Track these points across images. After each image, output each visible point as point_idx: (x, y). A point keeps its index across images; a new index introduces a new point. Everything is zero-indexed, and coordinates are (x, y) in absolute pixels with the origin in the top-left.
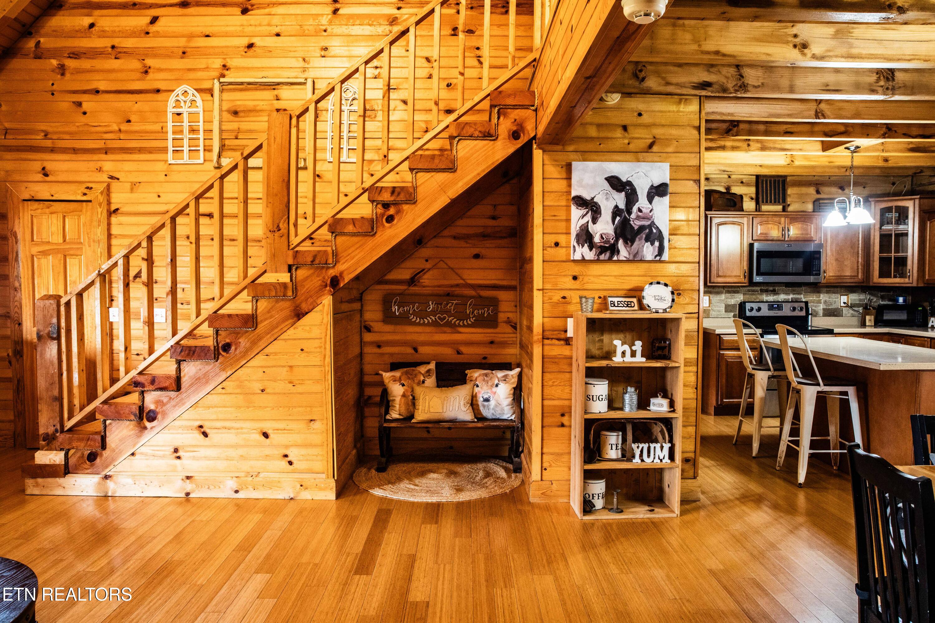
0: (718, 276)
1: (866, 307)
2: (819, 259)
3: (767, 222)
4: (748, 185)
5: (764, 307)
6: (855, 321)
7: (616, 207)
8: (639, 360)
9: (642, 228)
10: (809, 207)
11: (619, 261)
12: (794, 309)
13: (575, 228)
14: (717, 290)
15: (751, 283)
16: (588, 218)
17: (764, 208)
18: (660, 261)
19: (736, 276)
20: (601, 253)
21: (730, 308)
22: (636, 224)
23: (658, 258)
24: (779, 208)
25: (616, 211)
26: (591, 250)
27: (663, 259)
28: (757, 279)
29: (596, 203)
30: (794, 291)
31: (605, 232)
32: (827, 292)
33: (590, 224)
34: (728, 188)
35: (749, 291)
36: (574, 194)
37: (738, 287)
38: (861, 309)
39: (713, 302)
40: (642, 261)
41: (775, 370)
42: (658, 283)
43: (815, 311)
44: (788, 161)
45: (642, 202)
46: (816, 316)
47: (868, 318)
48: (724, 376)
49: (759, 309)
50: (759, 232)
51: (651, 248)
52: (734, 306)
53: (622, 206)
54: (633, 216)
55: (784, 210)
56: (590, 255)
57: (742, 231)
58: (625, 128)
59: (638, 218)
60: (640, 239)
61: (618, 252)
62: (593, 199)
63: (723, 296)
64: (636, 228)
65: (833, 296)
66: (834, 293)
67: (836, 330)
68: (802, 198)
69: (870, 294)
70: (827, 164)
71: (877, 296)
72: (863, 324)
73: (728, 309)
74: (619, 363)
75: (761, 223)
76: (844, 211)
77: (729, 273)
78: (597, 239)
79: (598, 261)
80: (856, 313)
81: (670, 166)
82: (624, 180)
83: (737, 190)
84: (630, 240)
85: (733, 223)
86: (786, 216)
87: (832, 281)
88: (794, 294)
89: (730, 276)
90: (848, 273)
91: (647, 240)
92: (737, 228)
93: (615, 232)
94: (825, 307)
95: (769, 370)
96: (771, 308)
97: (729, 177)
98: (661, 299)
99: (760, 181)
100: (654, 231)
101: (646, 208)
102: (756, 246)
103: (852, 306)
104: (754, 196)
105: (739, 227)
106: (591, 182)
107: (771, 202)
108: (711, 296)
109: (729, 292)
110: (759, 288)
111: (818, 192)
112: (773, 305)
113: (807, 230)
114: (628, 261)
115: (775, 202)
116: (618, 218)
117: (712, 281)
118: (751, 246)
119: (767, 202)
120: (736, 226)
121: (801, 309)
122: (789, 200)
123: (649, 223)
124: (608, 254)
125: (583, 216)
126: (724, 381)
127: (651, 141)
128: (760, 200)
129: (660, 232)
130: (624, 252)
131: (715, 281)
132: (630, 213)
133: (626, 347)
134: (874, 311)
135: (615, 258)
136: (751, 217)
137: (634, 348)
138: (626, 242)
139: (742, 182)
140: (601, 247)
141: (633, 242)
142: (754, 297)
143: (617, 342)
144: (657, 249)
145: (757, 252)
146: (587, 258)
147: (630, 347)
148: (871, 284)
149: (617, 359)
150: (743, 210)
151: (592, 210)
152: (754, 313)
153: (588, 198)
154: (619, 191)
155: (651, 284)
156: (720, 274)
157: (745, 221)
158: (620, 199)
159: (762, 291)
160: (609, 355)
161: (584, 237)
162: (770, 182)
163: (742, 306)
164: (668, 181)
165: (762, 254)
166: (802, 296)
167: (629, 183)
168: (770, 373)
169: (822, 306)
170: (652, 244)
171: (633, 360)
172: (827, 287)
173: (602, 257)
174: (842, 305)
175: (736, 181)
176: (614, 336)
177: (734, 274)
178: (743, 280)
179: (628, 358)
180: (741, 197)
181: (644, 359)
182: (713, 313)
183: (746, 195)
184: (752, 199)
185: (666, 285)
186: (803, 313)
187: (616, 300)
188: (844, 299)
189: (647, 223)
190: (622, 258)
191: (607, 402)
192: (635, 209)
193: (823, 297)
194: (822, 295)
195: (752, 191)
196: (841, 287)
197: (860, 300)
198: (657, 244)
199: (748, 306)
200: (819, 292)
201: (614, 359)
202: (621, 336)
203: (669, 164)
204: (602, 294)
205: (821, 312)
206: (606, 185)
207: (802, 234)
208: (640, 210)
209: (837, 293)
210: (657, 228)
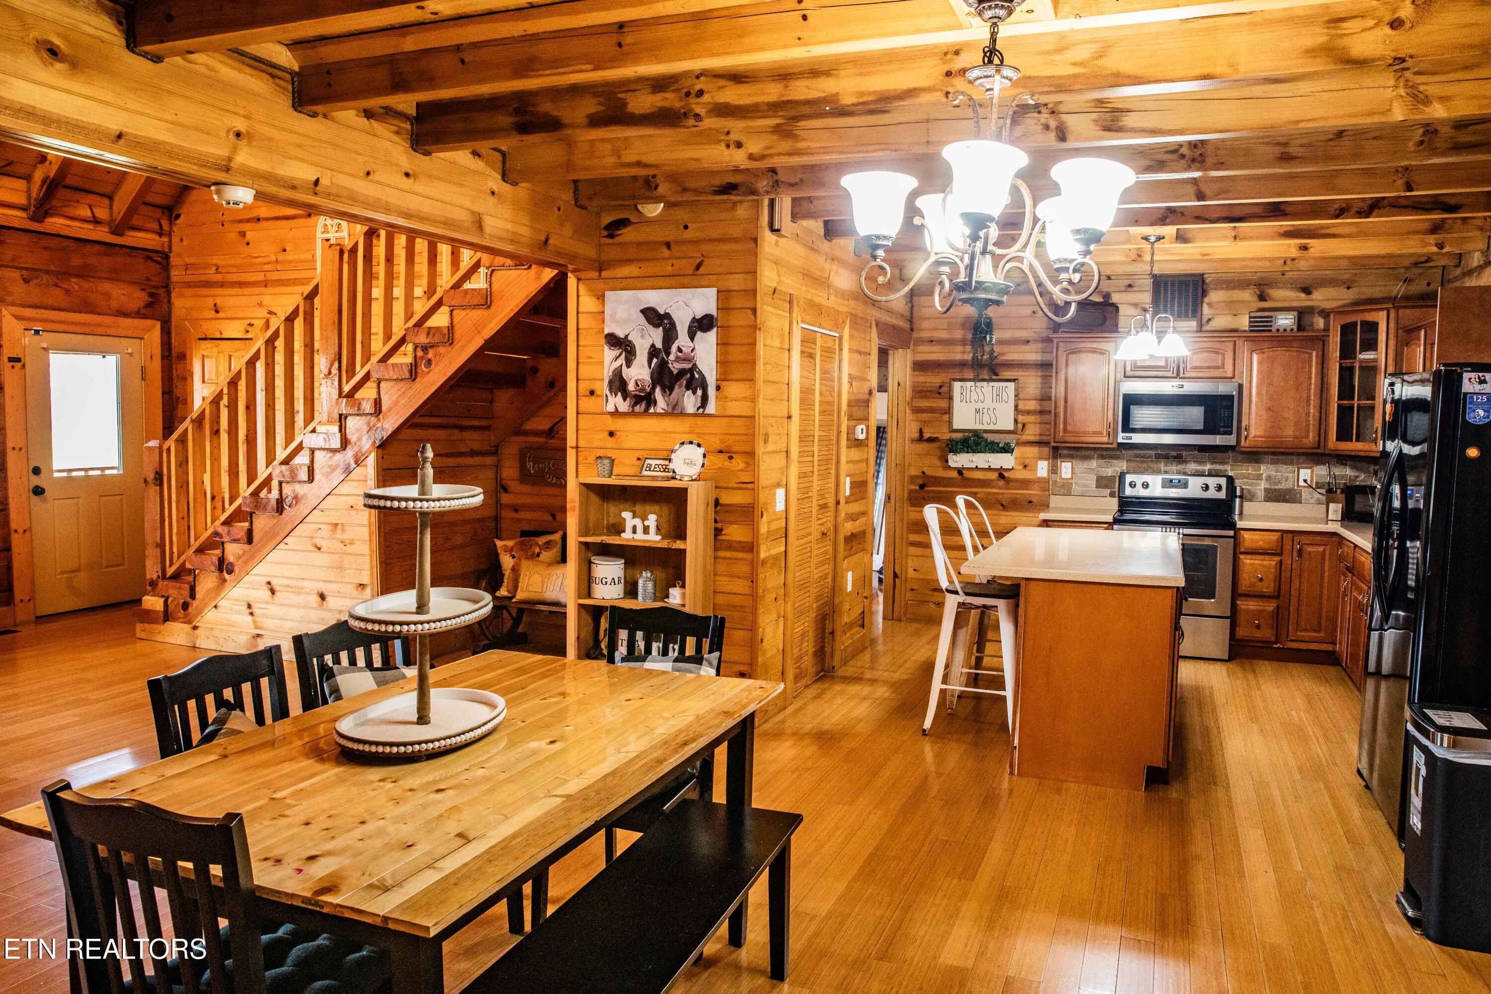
1: (1330, 491)
7: (653, 346)
8: (654, 538)
9: (682, 372)
11: (656, 414)
12: (1206, 488)
13: (607, 373)
14: (1083, 453)
16: (622, 361)
18: (703, 415)
19: (1101, 433)
20: (635, 404)
21: (1105, 482)
22: (675, 367)
23: (701, 411)
24: (1192, 324)
25: (653, 352)
26: (625, 400)
27: (707, 412)
29: (630, 342)
30: (1214, 458)
31: (640, 377)
32: (1273, 462)
33: (624, 367)
34: (1105, 295)
35: (1137, 456)
36: (607, 331)
38: (1325, 492)
39: (1077, 471)
40: (683, 414)
42: (691, 443)
43: (1249, 491)
45: (682, 340)
47: (1333, 506)
51: (693, 397)
52: (1109, 478)
53: (659, 345)
54: (672, 357)
56: (624, 406)
58: (668, 245)
59: (678, 359)
60: (680, 386)
61: (655, 403)
62: (627, 336)
64: (675, 372)
65: (1285, 468)
66: (1285, 463)
68: (1231, 307)
74: (627, 540)
77: (1083, 429)
78: (631, 387)
79: (631, 414)
81: (718, 291)
82: (662, 312)
83: (1119, 298)
84: (668, 389)
87: (1259, 444)
88: (1213, 463)
89: (1084, 433)
91: (688, 388)
93: (652, 378)
94: (1268, 486)
98: (691, 463)
99: (1161, 284)
100: (697, 376)
101: (688, 347)
103: (1314, 486)
106: (624, 316)
108: (1075, 461)
109: (1102, 457)
111: (1262, 297)
114: (666, 414)
115: (1186, 315)
116: (655, 360)
117: (1057, 439)
119: (1172, 309)
121: (1219, 488)
123: (690, 366)
124: (644, 405)
125: (617, 358)
127: (698, 261)
129: (703, 378)
130: (661, 404)
132: (668, 354)
133: (638, 522)
134: (1342, 497)
135: (652, 410)
137: (646, 523)
138: (663, 391)
139: (1130, 286)
140: (636, 396)
141: (671, 390)
143: (627, 515)
144: (699, 400)
146: (621, 410)
147: (643, 521)
149: (627, 535)
151: (626, 350)
152: (1136, 490)
153: (622, 336)
154: (656, 326)
155: (683, 443)
156: (1070, 428)
158: (656, 336)
161: (617, 383)
164: (714, 312)
165: (1130, 399)
166: (1228, 467)
167: (667, 316)
169: (1263, 485)
170: (694, 393)
171: (646, 537)
173: (637, 409)
174: (1302, 483)
175: (1121, 284)
176: (622, 506)
179: (640, 535)
180: (1119, 306)
181: (658, 538)
182: (1076, 489)
183: (1129, 302)
185: (699, 445)
186: (1222, 495)
187: (653, 462)
188: (1304, 473)
189: (687, 366)
190: (659, 410)
192: (674, 349)
193: (1265, 470)
194: (1263, 467)
195: (1146, 297)
197: (1325, 476)
198: (699, 392)
199: (1129, 478)
200: (1255, 461)
201: (623, 535)
203: (715, 290)
204: (640, 454)
205: (1261, 494)
206: (642, 318)
208: (680, 350)
209: (1292, 464)
210: (700, 372)
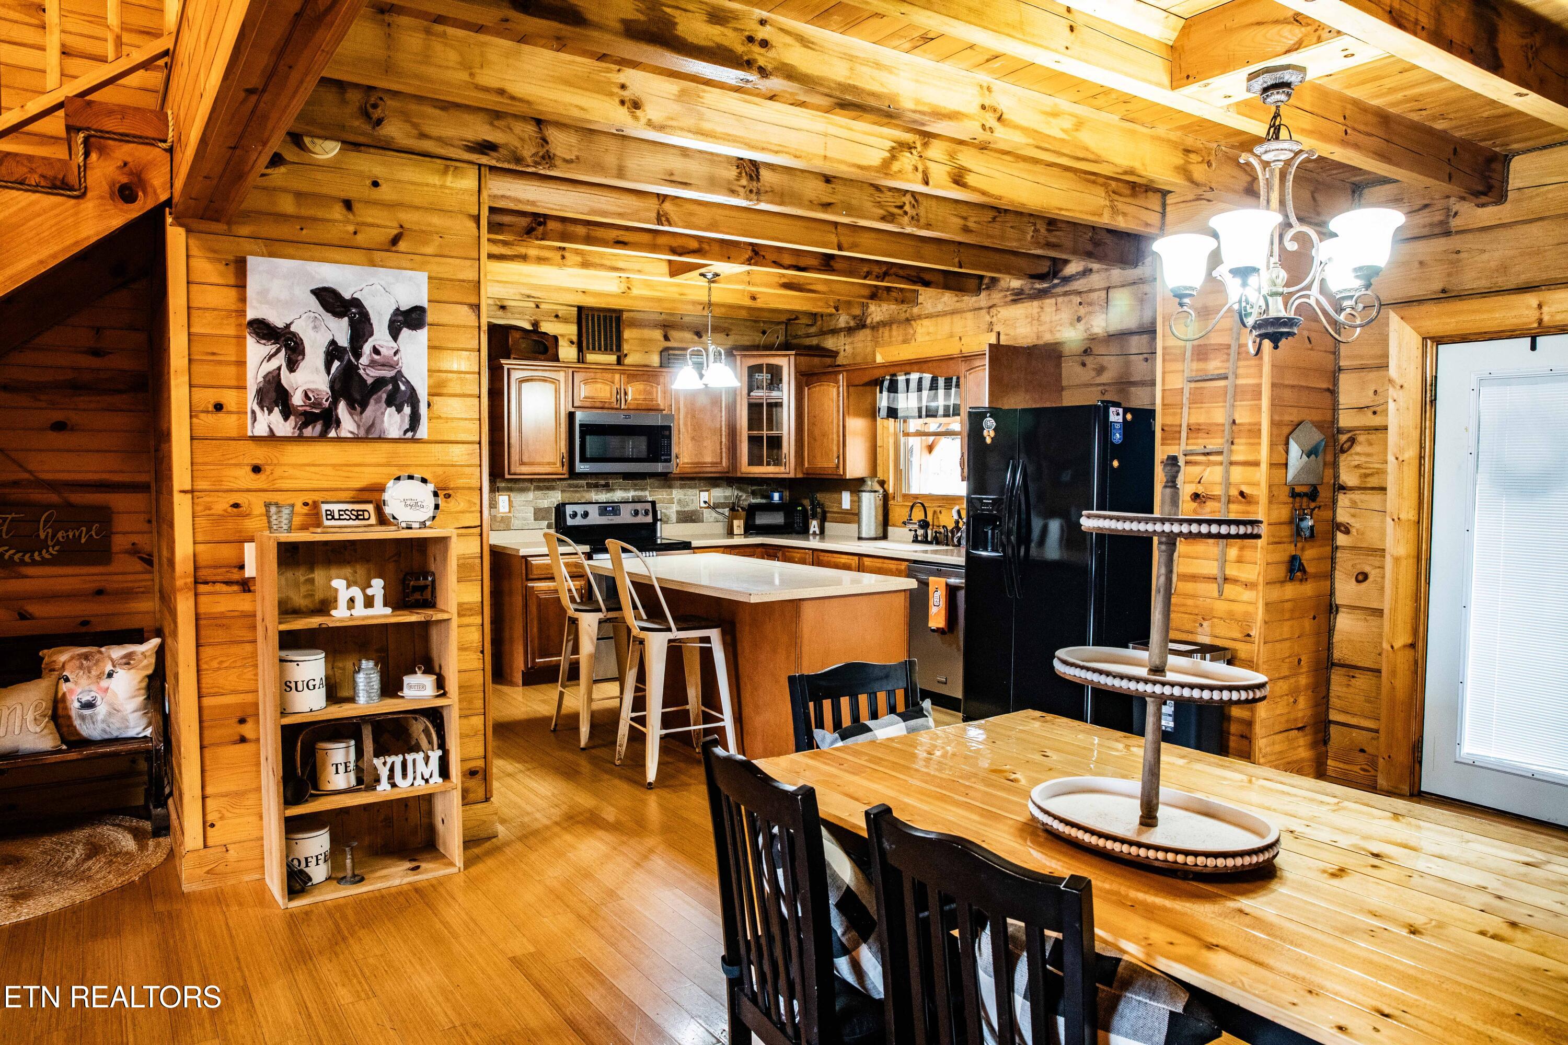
0: (522, 463)
1: (733, 509)
2: (669, 437)
3: (594, 381)
4: (566, 321)
5: (593, 511)
6: (720, 528)
7: (333, 342)
8: (381, 612)
9: (380, 383)
10: (655, 360)
12: (636, 513)
13: (254, 376)
14: (521, 485)
15: (573, 474)
16: (280, 360)
17: (591, 357)
19: (549, 464)
20: (305, 425)
21: (543, 514)
22: (370, 375)
23: (409, 435)
24: (613, 358)
25: (333, 352)
26: (286, 418)
27: (418, 436)
28: (581, 467)
29: (294, 335)
30: (635, 485)
31: (312, 386)
33: (284, 372)
34: (536, 324)
35: (570, 486)
37: (554, 480)
38: (726, 511)
39: (515, 504)
41: (608, 610)
42: (411, 477)
43: (665, 515)
44: (623, 287)
45: (380, 336)
46: (666, 522)
47: (736, 523)
48: (535, 623)
49: (586, 515)
50: (583, 395)
51: (397, 417)
52: (547, 510)
54: (364, 360)
55: (619, 362)
56: (285, 428)
57: (557, 391)
58: (348, 205)
59: (373, 364)
60: (378, 401)
61: (338, 423)
62: (288, 326)
63: (530, 495)
64: (370, 381)
65: (690, 492)
66: (691, 487)
67: (695, 544)
68: (645, 344)
69: (740, 489)
70: (678, 296)
71: (746, 492)
72: (730, 533)
73: (539, 514)
74: (341, 620)
75: (586, 381)
76: (699, 367)
77: (538, 459)
78: (297, 400)
80: (720, 517)
81: (429, 278)
82: (347, 296)
83: (548, 327)
84: (358, 403)
85: (544, 380)
86: (622, 372)
87: (689, 470)
88: (635, 490)
89: (539, 464)
90: (708, 459)
91: (389, 403)
92: (549, 388)
93: (332, 388)
94: (679, 509)
95: (600, 610)
96: (603, 511)
97: (537, 307)
98: (415, 505)
99: (584, 316)
100: (403, 388)
101: (388, 348)
102: (579, 416)
103: (715, 507)
104: (575, 339)
105: (552, 387)
106: (284, 295)
107: (600, 349)
108: (512, 494)
109: (538, 488)
110: (584, 482)
111: (666, 338)
112: (606, 508)
113: (650, 393)
115: (606, 349)
116: (336, 364)
117: (512, 471)
118: (571, 416)
119: (594, 349)
120: (547, 384)
121: (647, 513)
122: (626, 348)
123: (392, 373)
124: (319, 427)
125: (270, 357)
126: (535, 630)
127: (395, 232)
128: (584, 344)
129: (412, 391)
130: (348, 423)
131: (518, 471)
132: (358, 355)
133: (356, 592)
134: (743, 514)
135: (332, 434)
136: (570, 370)
137: (369, 592)
138: (351, 406)
139: (557, 316)
140: (305, 413)
141: (364, 406)
142: (578, 495)
143: (339, 584)
144: (407, 420)
145: (581, 426)
146: (279, 433)
147: (363, 590)
148: (739, 475)
149: (340, 614)
150: (558, 360)
151: (287, 347)
152: (579, 521)
153: (280, 324)
154: (338, 315)
155: (398, 478)
156: (525, 459)
157: (561, 376)
158: (340, 331)
159: (589, 486)
160: (325, 606)
161: (273, 395)
162: (599, 317)
163: (560, 510)
165: (587, 429)
166: (647, 493)
167: (356, 303)
168: (600, 615)
169: (675, 508)
170: (399, 410)
171: (370, 612)
172: (682, 479)
173: (308, 432)
174: (703, 505)
175: (547, 313)
176: (334, 572)
177: (546, 460)
178: (560, 470)
179: (360, 611)
180: (555, 338)
181: (388, 611)
182: (515, 523)
183: (562, 335)
184: (572, 342)
185: (424, 481)
186: (649, 519)
187: (335, 508)
188: (704, 496)
189: (388, 373)
190: (344, 433)
191: (323, 690)
192: (367, 348)
193: (677, 494)
194: (675, 492)
195: (572, 330)
196: (700, 479)
197: (726, 497)
198: (407, 410)
199: (569, 510)
200: (670, 487)
201: (333, 612)
202: (348, 571)
203: (426, 274)
205: (674, 517)
207: (645, 399)
208: (376, 351)
209: (695, 488)
210: (407, 383)
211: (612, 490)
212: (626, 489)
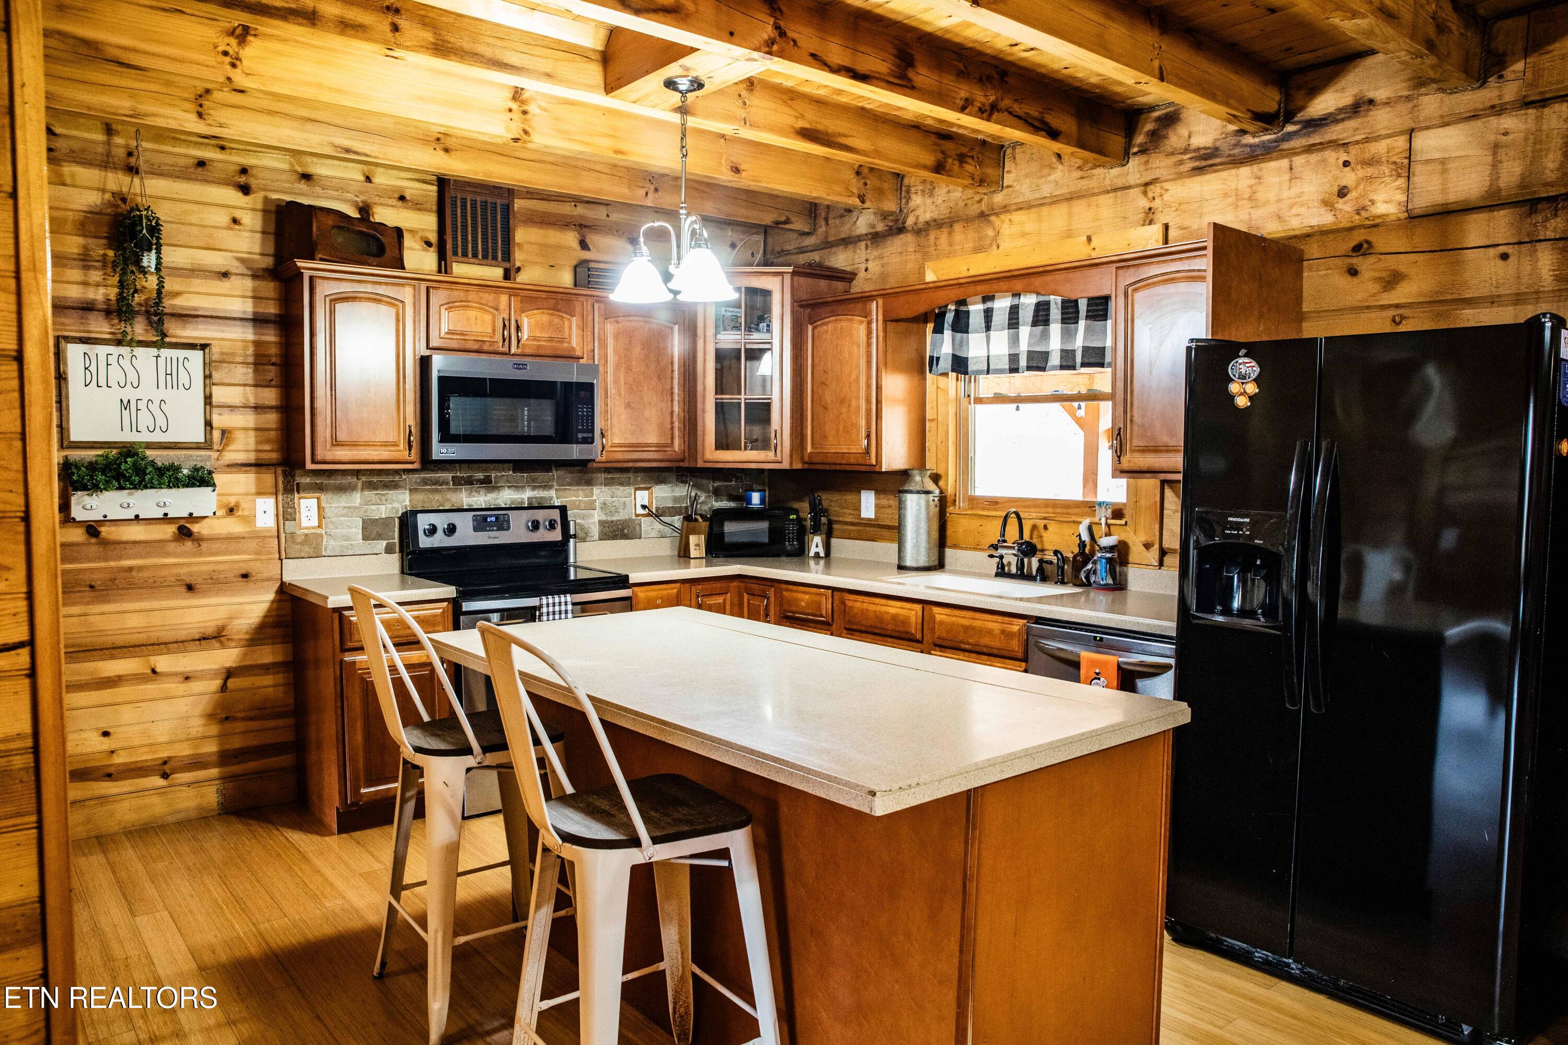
0: (336, 443)
1: (688, 518)
2: (590, 401)
3: (465, 305)
4: (418, 206)
5: (464, 523)
6: (666, 548)
10: (566, 279)
12: (536, 526)
14: (339, 481)
15: (427, 462)
17: (461, 269)
28: (440, 451)
30: (534, 480)
32: (608, 483)
35: (425, 482)
37: (397, 472)
39: (328, 513)
43: (582, 528)
46: (584, 540)
49: (451, 530)
50: (444, 329)
55: (507, 276)
57: (399, 320)
63: (356, 498)
65: (621, 491)
66: (622, 484)
67: (634, 578)
69: (696, 486)
71: (706, 491)
72: (684, 554)
73: (371, 530)
75: (450, 305)
77: (366, 436)
80: (667, 530)
85: (376, 299)
86: (513, 292)
87: (619, 456)
88: (534, 488)
89: (367, 444)
90: (652, 438)
92: (386, 314)
94: (604, 518)
96: (481, 524)
97: (368, 179)
102: (439, 363)
104: (433, 237)
105: (392, 311)
107: (475, 255)
108: (323, 497)
110: (448, 476)
111: (584, 245)
112: (485, 518)
113: (560, 329)
117: (319, 457)
118: (424, 363)
120: (383, 308)
121: (552, 526)
122: (519, 257)
128: (449, 246)
131: (329, 457)
134: (704, 525)
136: (424, 286)
142: (438, 497)
145: (441, 379)
148: (700, 464)
150: (403, 267)
156: (342, 436)
157: (406, 294)
159: (457, 482)
162: (474, 207)
163: (407, 522)
166: (552, 493)
169: (597, 516)
172: (607, 470)
174: (640, 511)
177: (381, 437)
178: (405, 455)
182: (329, 545)
184: (428, 244)
186: (556, 535)
193: (600, 493)
194: (596, 490)
196: (637, 470)
199: (423, 521)
200: (589, 483)
205: (595, 531)
207: (551, 339)
209: (628, 484)
211: (496, 488)
212: (518, 488)
